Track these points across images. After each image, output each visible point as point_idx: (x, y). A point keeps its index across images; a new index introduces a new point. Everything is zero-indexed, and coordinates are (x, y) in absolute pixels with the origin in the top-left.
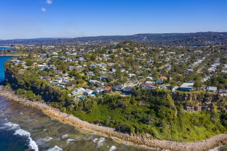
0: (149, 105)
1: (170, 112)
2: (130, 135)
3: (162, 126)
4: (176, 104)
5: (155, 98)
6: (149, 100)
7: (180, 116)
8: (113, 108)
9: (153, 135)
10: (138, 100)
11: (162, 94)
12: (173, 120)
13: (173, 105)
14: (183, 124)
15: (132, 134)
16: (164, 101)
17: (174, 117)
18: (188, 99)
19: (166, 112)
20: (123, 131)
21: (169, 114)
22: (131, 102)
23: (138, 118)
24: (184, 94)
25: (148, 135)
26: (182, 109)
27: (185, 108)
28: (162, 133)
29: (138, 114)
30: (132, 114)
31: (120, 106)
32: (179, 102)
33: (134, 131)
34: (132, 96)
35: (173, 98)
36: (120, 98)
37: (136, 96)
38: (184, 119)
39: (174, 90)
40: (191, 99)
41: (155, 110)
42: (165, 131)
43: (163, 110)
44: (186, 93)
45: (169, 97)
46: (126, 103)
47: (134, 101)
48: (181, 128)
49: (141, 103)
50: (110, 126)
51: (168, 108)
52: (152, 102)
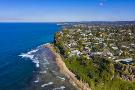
0: (99, 68)
1: (107, 75)
3: (98, 82)
4: (115, 71)
6: (100, 64)
7: (114, 80)
8: (81, 64)
9: (90, 85)
10: (94, 62)
11: (108, 62)
12: (108, 81)
13: (113, 72)
14: (112, 86)
15: (80, 81)
16: (107, 67)
17: (109, 79)
18: (124, 70)
19: (105, 74)
20: (77, 78)
21: (106, 76)
22: (90, 63)
23: (89, 73)
24: (122, 66)
25: (87, 85)
26: (118, 76)
27: (121, 76)
28: (96, 86)
29: (90, 71)
30: (88, 70)
31: (84, 64)
32: (117, 70)
33: (82, 80)
34: (92, 59)
35: (114, 67)
36: (86, 59)
37: (94, 59)
38: (115, 83)
39: (116, 61)
40: (127, 70)
41: (100, 72)
42: (98, 86)
43: (104, 72)
44: (124, 65)
45: (112, 65)
46: (87, 63)
47: (92, 63)
48: (110, 88)
49: (95, 65)
50: (74, 73)
51: (108, 72)
52: (101, 66)
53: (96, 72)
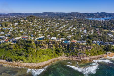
0: (24, 47)
1: (33, 50)
2: (12, 62)
3: (28, 56)
4: (36, 46)
5: (27, 44)
6: (24, 45)
7: (37, 51)
8: (7, 50)
9: (23, 61)
10: (19, 45)
11: (30, 42)
12: (34, 53)
13: (35, 46)
14: (38, 55)
15: (13, 62)
16: (31, 45)
17: (34, 52)
18: (42, 43)
19: (31, 50)
20: (9, 61)
21: (32, 51)
22: (16, 46)
23: (18, 54)
24: (40, 41)
25: (21, 61)
26: (39, 48)
27: (40, 48)
28: (27, 60)
29: (18, 52)
30: (16, 52)
31: (10, 49)
32: (38, 45)
33: (14, 60)
34: (16, 43)
35: (35, 43)
36: (10, 44)
37: (18, 43)
38: (39, 53)
39: (35, 39)
40: (43, 43)
41: (26, 50)
42: (29, 59)
43: (30, 49)
44: (41, 40)
45: (33, 43)
46: (13, 47)
47: (17, 46)
48: (37, 56)
49: (20, 47)
50: (3, 59)
51: (32, 48)
52: (25, 46)
53: (23, 51)
